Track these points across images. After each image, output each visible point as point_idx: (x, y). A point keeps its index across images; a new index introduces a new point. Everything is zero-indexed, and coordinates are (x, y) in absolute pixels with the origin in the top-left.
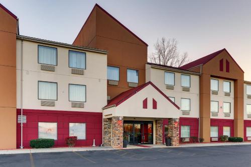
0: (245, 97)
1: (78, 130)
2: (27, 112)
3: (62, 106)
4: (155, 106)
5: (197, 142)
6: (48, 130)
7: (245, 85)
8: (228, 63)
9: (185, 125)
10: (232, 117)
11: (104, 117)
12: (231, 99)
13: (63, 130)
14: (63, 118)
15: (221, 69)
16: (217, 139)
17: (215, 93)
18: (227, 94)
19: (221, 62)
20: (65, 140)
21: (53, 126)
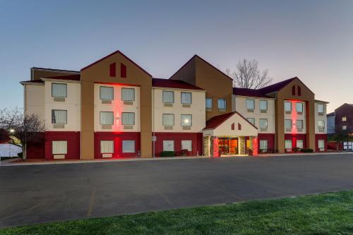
0: (316, 114)
1: (187, 145)
2: (157, 134)
3: (177, 129)
4: (240, 128)
5: (273, 152)
6: (168, 146)
7: (316, 104)
8: (299, 88)
9: (263, 139)
10: (304, 132)
11: (204, 135)
12: (303, 117)
13: (178, 145)
14: (177, 138)
15: (294, 94)
16: (291, 150)
17: (289, 113)
18: (300, 113)
19: (294, 88)
20: (179, 152)
21: (172, 143)
